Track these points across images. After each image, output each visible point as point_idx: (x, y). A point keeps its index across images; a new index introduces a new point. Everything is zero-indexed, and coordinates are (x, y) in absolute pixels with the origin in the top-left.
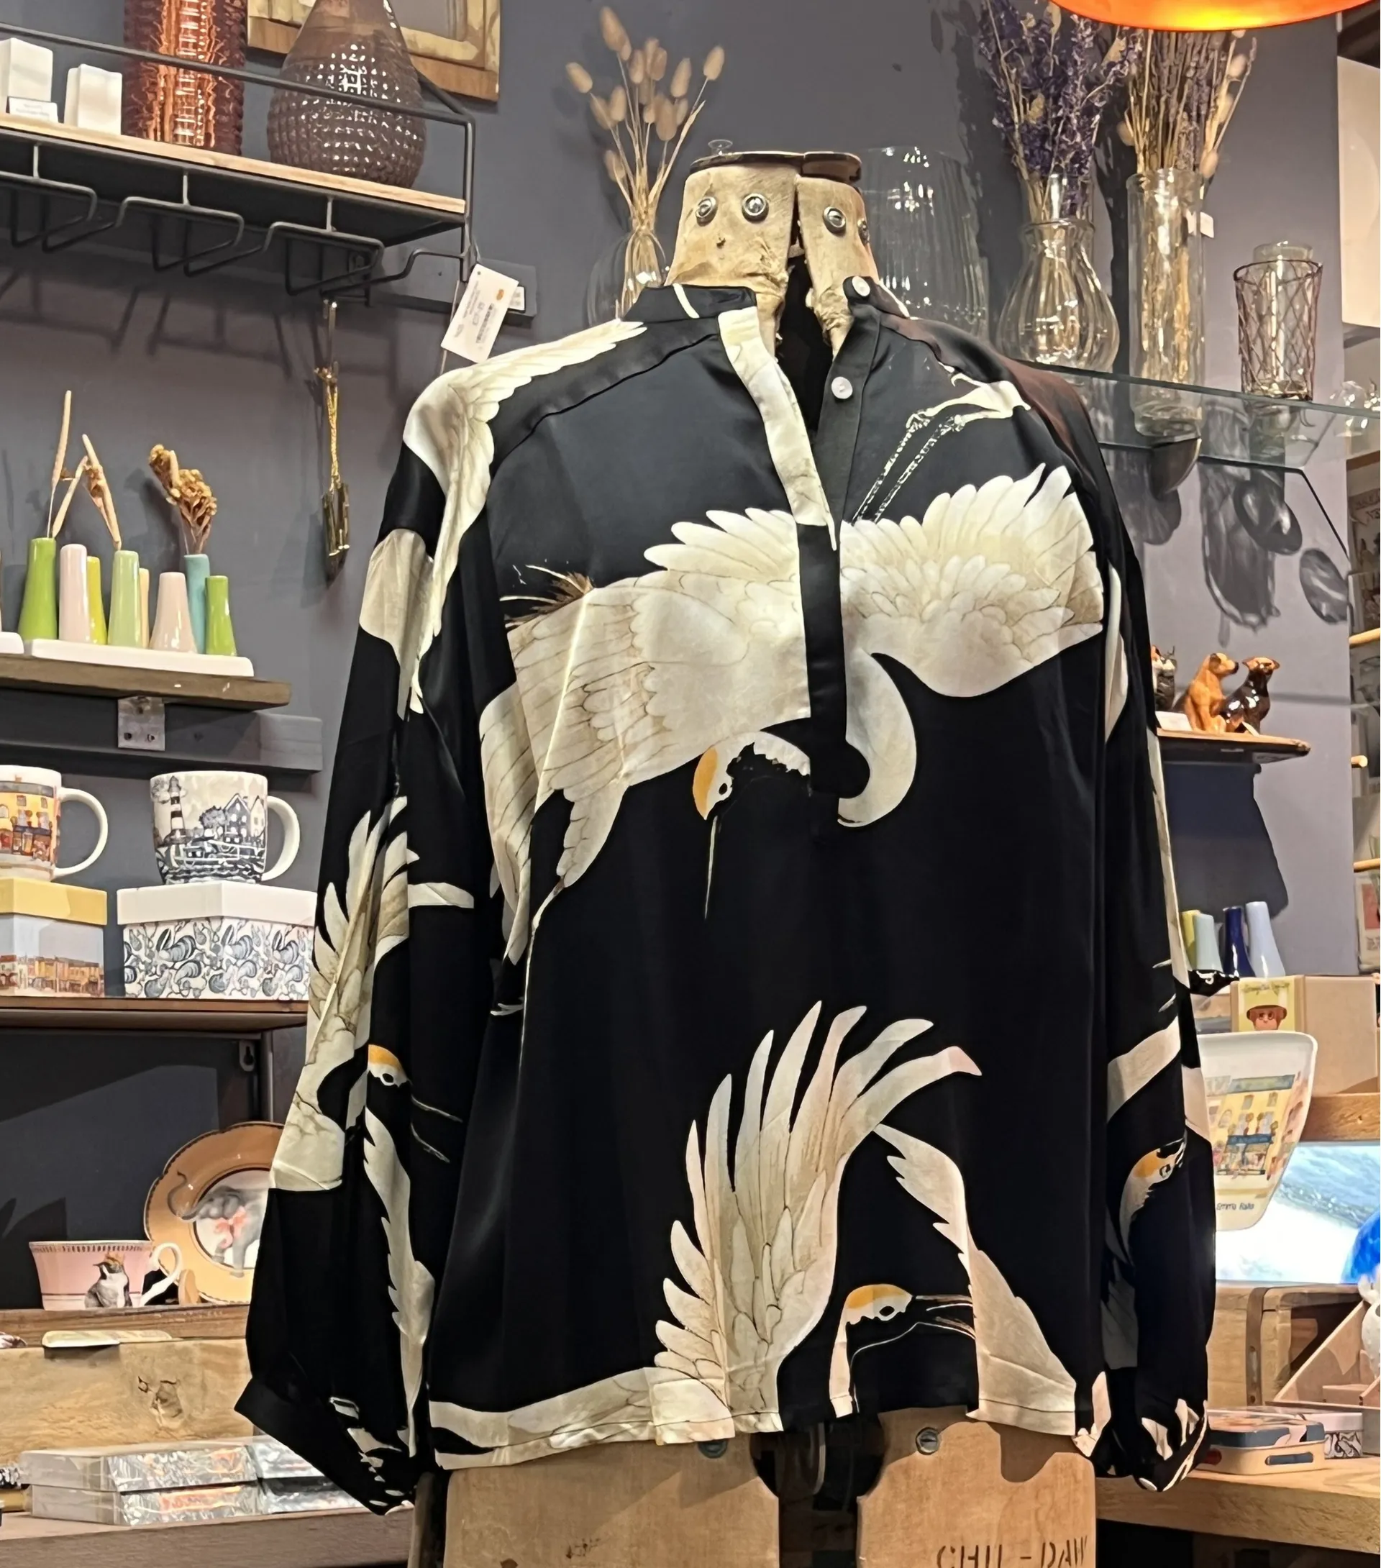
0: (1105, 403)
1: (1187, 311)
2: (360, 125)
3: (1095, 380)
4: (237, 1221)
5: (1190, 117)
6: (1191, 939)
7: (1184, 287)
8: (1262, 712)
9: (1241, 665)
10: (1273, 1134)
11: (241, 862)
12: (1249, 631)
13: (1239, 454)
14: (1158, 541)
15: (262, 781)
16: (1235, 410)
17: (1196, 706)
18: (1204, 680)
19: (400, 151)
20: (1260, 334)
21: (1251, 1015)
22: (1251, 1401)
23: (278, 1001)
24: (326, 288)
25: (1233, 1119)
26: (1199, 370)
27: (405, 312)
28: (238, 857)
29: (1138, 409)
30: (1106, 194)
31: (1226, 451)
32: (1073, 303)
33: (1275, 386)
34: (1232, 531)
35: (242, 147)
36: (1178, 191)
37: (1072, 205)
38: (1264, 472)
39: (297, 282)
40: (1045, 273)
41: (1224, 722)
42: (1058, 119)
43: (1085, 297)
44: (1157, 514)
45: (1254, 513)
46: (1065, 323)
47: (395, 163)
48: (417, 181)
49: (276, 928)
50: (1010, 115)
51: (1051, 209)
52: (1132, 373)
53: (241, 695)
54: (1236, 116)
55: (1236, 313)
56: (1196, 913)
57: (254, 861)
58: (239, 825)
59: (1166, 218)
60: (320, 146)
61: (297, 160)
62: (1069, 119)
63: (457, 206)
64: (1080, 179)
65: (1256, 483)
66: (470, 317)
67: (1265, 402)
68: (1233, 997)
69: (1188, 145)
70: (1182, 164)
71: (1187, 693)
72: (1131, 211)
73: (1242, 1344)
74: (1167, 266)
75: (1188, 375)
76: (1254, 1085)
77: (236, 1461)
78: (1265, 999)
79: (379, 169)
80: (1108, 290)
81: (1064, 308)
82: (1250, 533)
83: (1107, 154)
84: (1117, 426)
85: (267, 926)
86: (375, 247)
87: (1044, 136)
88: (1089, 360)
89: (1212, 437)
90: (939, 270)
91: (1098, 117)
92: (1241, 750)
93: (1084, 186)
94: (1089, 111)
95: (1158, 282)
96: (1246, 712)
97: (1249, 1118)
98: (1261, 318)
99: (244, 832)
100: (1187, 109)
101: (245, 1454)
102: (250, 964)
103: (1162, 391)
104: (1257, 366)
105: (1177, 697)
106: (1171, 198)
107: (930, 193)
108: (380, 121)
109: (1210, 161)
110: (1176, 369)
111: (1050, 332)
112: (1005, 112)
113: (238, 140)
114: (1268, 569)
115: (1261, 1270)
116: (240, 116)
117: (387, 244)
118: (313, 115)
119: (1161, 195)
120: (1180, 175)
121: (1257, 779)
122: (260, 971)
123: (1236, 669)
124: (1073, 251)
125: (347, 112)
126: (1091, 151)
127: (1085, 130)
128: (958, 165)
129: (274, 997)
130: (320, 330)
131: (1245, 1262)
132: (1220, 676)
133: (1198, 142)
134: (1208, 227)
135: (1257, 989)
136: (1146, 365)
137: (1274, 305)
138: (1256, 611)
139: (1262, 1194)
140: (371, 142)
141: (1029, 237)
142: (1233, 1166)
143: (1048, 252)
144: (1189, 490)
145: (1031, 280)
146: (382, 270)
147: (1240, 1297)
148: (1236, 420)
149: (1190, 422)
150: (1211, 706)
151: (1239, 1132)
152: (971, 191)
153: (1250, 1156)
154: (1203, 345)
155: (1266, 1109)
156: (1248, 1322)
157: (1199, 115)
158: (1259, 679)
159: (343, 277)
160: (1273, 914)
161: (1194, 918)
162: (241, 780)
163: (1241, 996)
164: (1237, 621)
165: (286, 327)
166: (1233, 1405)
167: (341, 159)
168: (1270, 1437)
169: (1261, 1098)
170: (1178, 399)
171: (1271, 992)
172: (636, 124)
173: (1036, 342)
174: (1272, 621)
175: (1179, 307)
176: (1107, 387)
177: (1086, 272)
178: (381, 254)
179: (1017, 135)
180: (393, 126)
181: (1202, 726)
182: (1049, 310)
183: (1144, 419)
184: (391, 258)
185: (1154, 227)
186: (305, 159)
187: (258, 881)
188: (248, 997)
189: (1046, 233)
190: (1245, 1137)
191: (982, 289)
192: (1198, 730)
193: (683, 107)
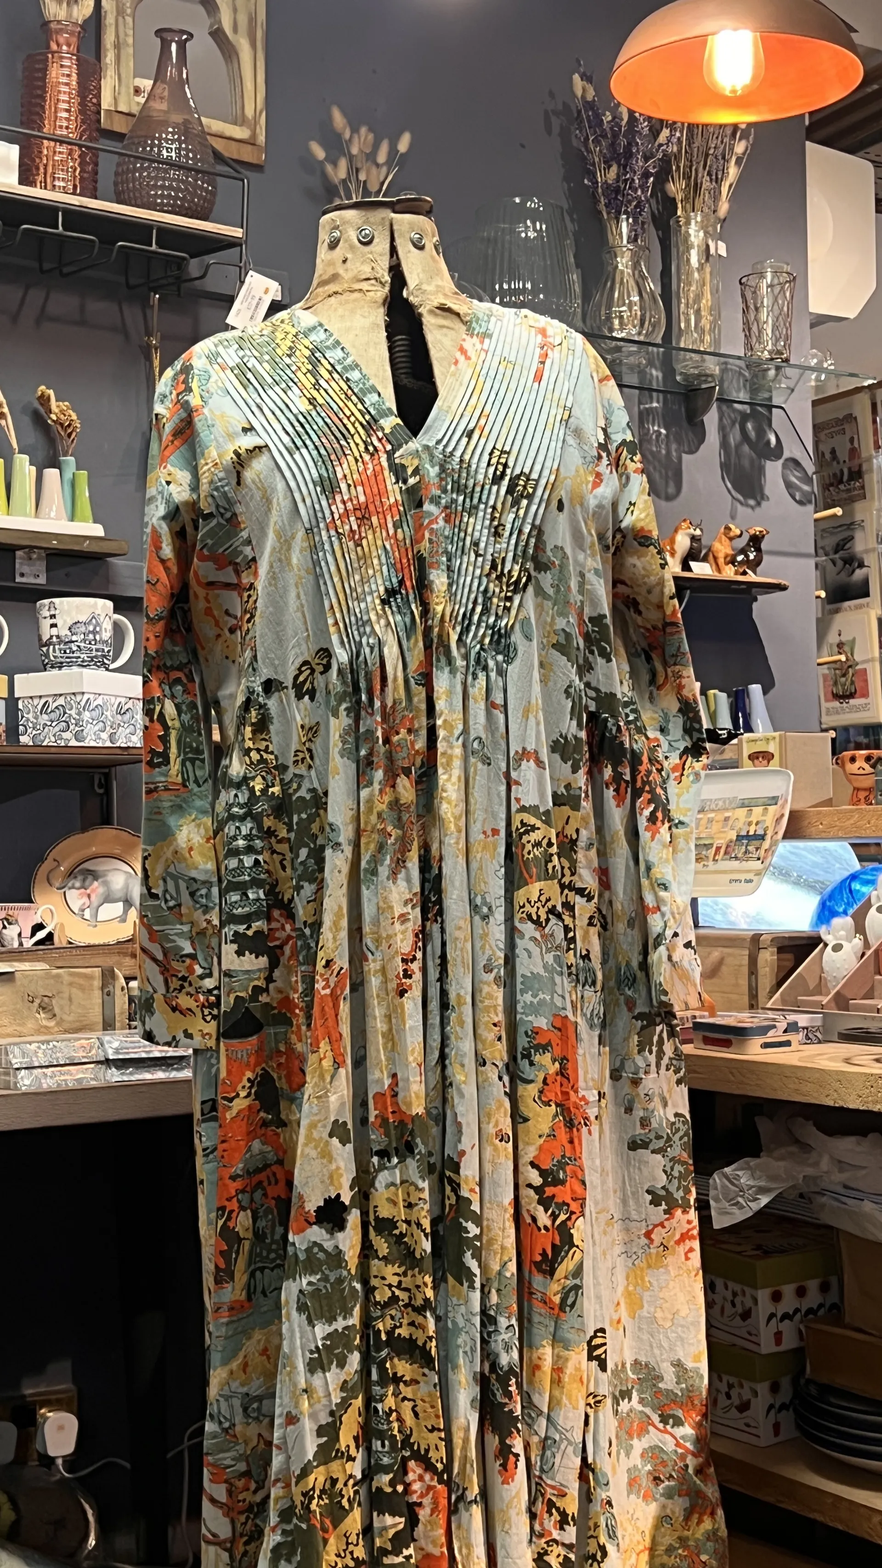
0: (657, 363)
1: (710, 303)
2: (174, 180)
3: (650, 348)
4: (93, 891)
5: (711, 180)
6: (712, 708)
7: (707, 288)
8: (758, 562)
9: (745, 533)
10: (765, 834)
11: (96, 657)
12: (749, 510)
13: (743, 396)
14: (691, 452)
15: (110, 604)
16: (740, 368)
17: (715, 558)
18: (721, 542)
19: (200, 197)
20: (757, 320)
21: (750, 757)
22: (751, 1007)
23: (120, 748)
24: (152, 285)
25: (740, 824)
26: (717, 342)
27: (203, 300)
28: (94, 653)
29: (678, 367)
30: (657, 230)
31: (735, 394)
32: (636, 299)
33: (766, 353)
34: (738, 447)
35: (98, 194)
36: (704, 227)
37: (636, 235)
38: (759, 408)
39: (133, 281)
40: (618, 279)
41: (733, 569)
42: (626, 181)
43: (644, 294)
44: (691, 435)
45: (753, 435)
46: (631, 311)
47: (196, 205)
48: (212, 215)
49: (119, 700)
50: (595, 177)
51: (621, 238)
52: (674, 344)
53: (95, 548)
54: (741, 179)
55: (741, 306)
56: (716, 691)
57: (105, 656)
58: (94, 632)
59: (696, 244)
60: (148, 193)
61: (133, 202)
62: (633, 180)
63: (238, 233)
64: (641, 219)
65: (753, 415)
66: (245, 304)
67: (759, 363)
68: (740, 746)
69: (710, 197)
70: (706, 210)
71: (710, 550)
72: (673, 239)
73: (745, 970)
74: (696, 275)
75: (710, 346)
76: (753, 803)
77: (91, 1048)
78: (760, 747)
79: (187, 209)
80: (658, 291)
81: (630, 302)
82: (751, 448)
83: (658, 202)
84: (664, 377)
85: (113, 699)
86: (184, 259)
87: (617, 191)
88: (647, 335)
89: (726, 385)
90: (549, 276)
91: (652, 179)
92: (744, 587)
93: (643, 223)
94: (646, 175)
95: (690, 285)
96: (747, 562)
97: (750, 824)
98: (757, 309)
99: (98, 638)
100: (709, 174)
101: (98, 1043)
102: (101, 724)
103: (693, 355)
104: (754, 340)
105: (703, 552)
106: (698, 231)
107: (544, 227)
108: (187, 177)
109: (724, 208)
110: (702, 341)
111: (621, 317)
112: (593, 176)
113: (95, 189)
114: (761, 470)
115: (758, 922)
116: (96, 173)
117: (192, 257)
118: (144, 174)
119: (693, 229)
120: (705, 217)
121: (755, 605)
122: (108, 728)
123: (740, 536)
124: (636, 265)
125: (166, 171)
126: (648, 201)
127: (643, 187)
128: (562, 208)
129: (118, 745)
130: (148, 312)
131: (748, 916)
132: (731, 539)
133: (716, 196)
134: (723, 252)
135: (755, 741)
136: (683, 339)
137: (765, 300)
138: (754, 498)
139: (758, 873)
140: (182, 191)
141: (608, 256)
142: (740, 855)
143: (620, 267)
144: (711, 419)
145: (609, 284)
146: (188, 273)
147: (744, 940)
148: (740, 374)
149: (712, 376)
150: (725, 558)
151: (744, 833)
152: (570, 225)
153: (750, 848)
154: (719, 326)
155: (761, 818)
156: (749, 956)
157: (717, 178)
158: (756, 541)
159: (162, 278)
160: (765, 693)
161: (715, 695)
162: (96, 603)
163: (745, 745)
164: (741, 503)
165: (125, 307)
166: (740, 1010)
167: (162, 202)
168: (763, 1030)
169: (758, 811)
170: (703, 361)
171: (764, 742)
172: (353, 179)
173: (612, 323)
174: (764, 504)
175: (704, 301)
176: (658, 353)
177: (644, 278)
178: (188, 263)
179: (600, 190)
180: (196, 180)
181: (719, 570)
182: (621, 302)
183: (681, 374)
184: (194, 267)
185: (688, 248)
186: (139, 202)
187: (107, 669)
188: (100, 745)
189: (619, 253)
190: (747, 836)
191: (577, 290)
192: (716, 574)
193: (384, 170)
